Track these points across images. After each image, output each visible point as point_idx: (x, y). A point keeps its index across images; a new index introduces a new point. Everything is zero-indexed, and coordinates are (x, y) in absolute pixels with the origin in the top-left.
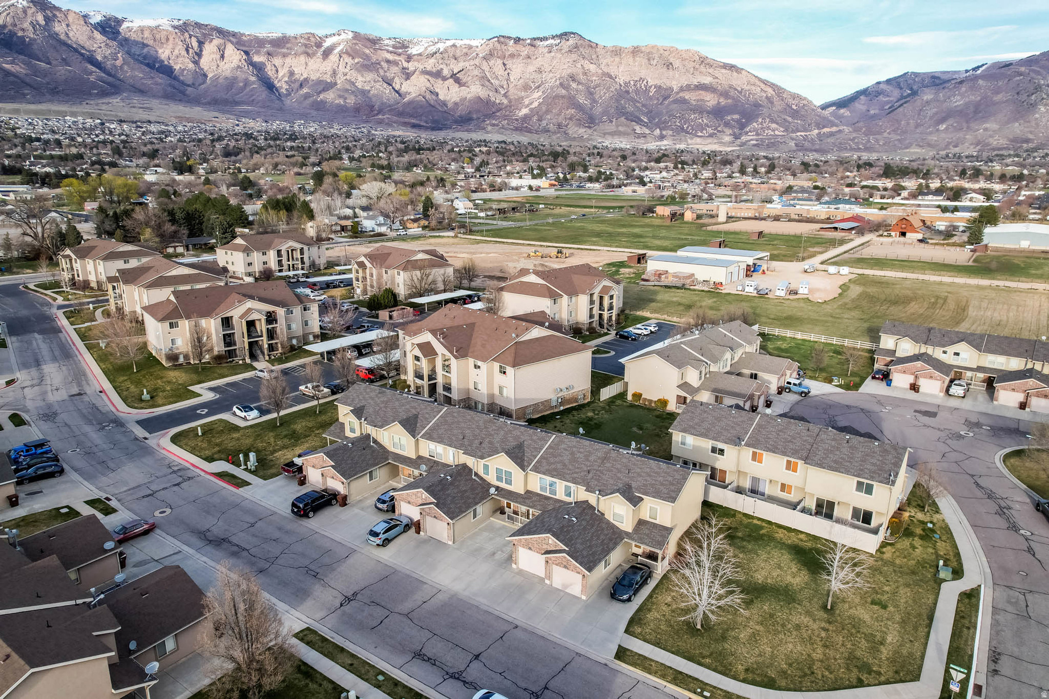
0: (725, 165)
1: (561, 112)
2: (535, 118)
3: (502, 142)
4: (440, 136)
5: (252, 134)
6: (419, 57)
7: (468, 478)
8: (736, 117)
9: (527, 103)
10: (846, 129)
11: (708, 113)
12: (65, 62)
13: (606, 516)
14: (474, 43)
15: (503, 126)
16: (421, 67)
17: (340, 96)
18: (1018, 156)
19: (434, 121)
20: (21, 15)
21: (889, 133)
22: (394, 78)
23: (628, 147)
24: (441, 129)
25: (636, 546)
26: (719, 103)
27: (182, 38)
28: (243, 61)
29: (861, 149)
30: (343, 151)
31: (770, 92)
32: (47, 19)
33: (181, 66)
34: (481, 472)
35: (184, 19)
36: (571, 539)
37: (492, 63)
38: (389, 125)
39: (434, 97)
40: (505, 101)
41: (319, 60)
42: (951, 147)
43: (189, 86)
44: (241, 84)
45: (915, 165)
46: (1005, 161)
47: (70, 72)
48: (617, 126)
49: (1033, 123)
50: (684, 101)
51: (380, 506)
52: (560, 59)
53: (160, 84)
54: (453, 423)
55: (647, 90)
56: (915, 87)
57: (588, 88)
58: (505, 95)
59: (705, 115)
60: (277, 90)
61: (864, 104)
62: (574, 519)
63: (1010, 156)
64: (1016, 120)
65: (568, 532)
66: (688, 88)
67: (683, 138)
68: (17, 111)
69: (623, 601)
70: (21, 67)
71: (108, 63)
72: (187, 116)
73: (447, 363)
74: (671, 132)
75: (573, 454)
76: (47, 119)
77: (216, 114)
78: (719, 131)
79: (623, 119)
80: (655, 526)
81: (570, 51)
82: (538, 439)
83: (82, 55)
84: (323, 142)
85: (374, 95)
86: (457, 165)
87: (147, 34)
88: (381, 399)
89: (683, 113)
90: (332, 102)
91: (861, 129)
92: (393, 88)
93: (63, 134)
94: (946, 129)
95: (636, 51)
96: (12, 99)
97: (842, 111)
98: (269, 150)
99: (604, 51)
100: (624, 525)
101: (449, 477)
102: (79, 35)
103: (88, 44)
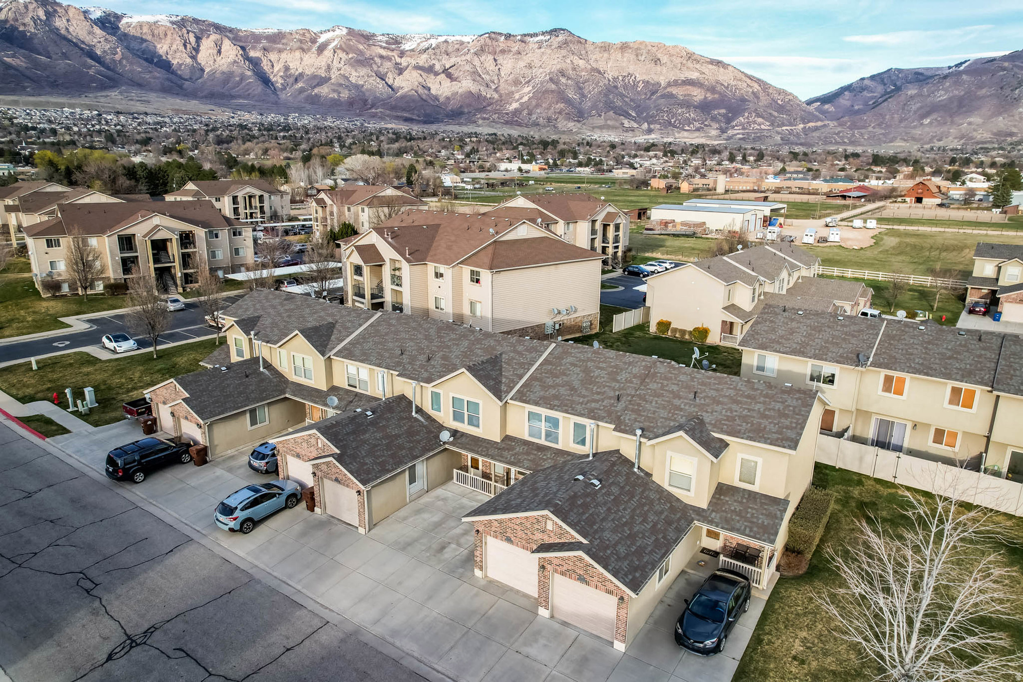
0: (714, 154)
1: (551, 106)
2: (525, 112)
3: (492, 134)
4: (433, 128)
5: (246, 125)
6: (412, 53)
7: (404, 415)
8: (723, 111)
9: (517, 97)
10: (832, 124)
11: (696, 107)
12: (65, 56)
13: (654, 478)
14: (466, 39)
15: (494, 119)
16: (414, 62)
17: (334, 91)
18: (1002, 149)
19: (426, 115)
20: (23, 10)
21: (874, 127)
22: (387, 73)
23: (617, 140)
24: (432, 123)
25: (710, 534)
26: (706, 98)
27: (180, 33)
28: (240, 57)
29: (845, 142)
30: (335, 140)
31: (756, 87)
32: (47, 13)
33: (179, 60)
34: (428, 408)
35: (182, 15)
36: (591, 522)
37: (483, 58)
38: (382, 118)
39: (426, 92)
40: (496, 96)
41: (313, 55)
42: (935, 141)
43: (186, 80)
44: (237, 79)
45: (902, 156)
46: (990, 153)
47: (69, 65)
48: (606, 120)
49: (1017, 118)
50: (671, 96)
51: (256, 463)
52: (550, 55)
53: (158, 78)
54: (387, 334)
55: (635, 85)
56: (898, 83)
57: (577, 83)
58: (496, 90)
59: (692, 109)
60: (273, 85)
61: (848, 100)
62: (596, 482)
63: (994, 149)
64: (1000, 114)
65: (585, 506)
66: (676, 83)
67: (670, 132)
68: (16, 103)
69: (706, 652)
70: (22, 61)
71: (107, 57)
72: (184, 109)
73: (397, 273)
74: (659, 126)
75: (587, 371)
76: (45, 110)
77: (212, 107)
78: (706, 125)
79: (611, 113)
80: (753, 496)
81: (560, 47)
82: (526, 350)
83: (82, 49)
84: (316, 133)
85: (367, 90)
86: (448, 153)
87: (145, 30)
88: (286, 307)
89: (670, 107)
90: (326, 96)
91: (846, 123)
92: (386, 83)
93: (59, 124)
94: (931, 123)
95: (624, 47)
96: (13, 92)
97: (826, 106)
98: (261, 139)
99: (593, 47)
100: (692, 494)
101: (369, 413)
102: (79, 30)
103: (88, 39)
